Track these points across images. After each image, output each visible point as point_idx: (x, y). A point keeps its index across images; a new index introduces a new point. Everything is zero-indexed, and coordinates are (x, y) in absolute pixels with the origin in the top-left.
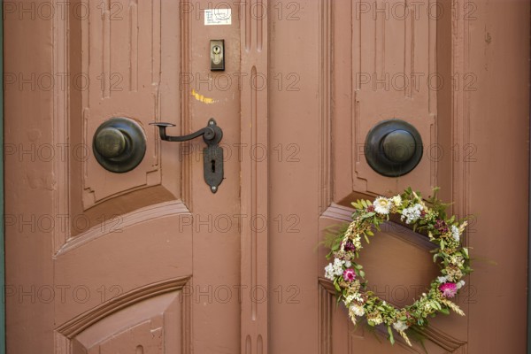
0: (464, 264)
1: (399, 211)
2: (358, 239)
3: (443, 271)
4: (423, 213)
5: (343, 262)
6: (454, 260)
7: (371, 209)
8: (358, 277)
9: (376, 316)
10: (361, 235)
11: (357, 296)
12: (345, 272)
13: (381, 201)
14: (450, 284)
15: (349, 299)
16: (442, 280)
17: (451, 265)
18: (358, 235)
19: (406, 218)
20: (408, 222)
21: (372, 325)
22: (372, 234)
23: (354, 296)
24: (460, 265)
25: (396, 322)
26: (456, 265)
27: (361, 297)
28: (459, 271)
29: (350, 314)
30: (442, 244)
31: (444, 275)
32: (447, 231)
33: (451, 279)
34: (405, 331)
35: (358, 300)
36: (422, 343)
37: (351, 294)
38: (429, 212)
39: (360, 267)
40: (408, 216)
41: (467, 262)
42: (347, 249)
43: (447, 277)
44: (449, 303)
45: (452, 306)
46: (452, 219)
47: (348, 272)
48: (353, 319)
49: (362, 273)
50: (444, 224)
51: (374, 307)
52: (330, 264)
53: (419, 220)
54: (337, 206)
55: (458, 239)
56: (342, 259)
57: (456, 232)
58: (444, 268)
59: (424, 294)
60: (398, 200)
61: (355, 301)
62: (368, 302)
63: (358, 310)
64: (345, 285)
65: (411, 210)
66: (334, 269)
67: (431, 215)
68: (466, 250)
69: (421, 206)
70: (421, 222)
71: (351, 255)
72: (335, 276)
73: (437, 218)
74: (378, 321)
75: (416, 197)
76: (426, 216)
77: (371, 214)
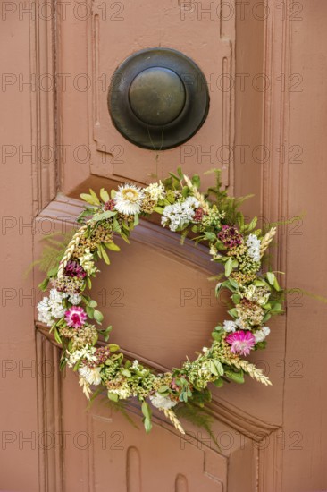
0: (270, 300)
1: (158, 210)
2: (89, 256)
3: (232, 312)
4: (198, 213)
5: (64, 296)
6: (250, 293)
7: (111, 206)
8: (91, 321)
9: (120, 384)
10: (94, 251)
11: (88, 353)
12: (68, 312)
13: (126, 192)
14: (242, 333)
15: (74, 357)
16: (229, 326)
17: (245, 301)
18: (87, 251)
19: (169, 221)
20: (173, 228)
21: (116, 400)
22: (115, 248)
23: (84, 352)
24: (262, 301)
25: (153, 394)
26: (255, 303)
27: (96, 354)
28: (259, 310)
29: (81, 382)
30: (230, 266)
31: (233, 319)
32: (238, 244)
33: (243, 325)
34: (173, 409)
35: (89, 358)
36: (207, 429)
37: (79, 348)
38: (210, 212)
39: (93, 304)
40: (172, 218)
41: (275, 296)
42: (69, 272)
43: (237, 322)
44: (243, 364)
45: (250, 368)
46: (253, 224)
47: (73, 312)
48: (86, 391)
49: (98, 315)
50: (232, 232)
51: (117, 370)
52: (45, 299)
53: (190, 225)
54: (65, 199)
55: (257, 257)
56: (63, 290)
57: (255, 246)
58: (234, 306)
59: (205, 349)
60: (155, 190)
61: (84, 360)
62: (109, 362)
63: (90, 376)
64: (69, 334)
65: (177, 207)
66: (50, 308)
67: (212, 215)
68: (271, 277)
69: (197, 200)
70: (195, 229)
71: (77, 282)
72: (53, 318)
73: (223, 222)
74: (124, 393)
75: (190, 185)
76: (205, 218)
77: (108, 214)
